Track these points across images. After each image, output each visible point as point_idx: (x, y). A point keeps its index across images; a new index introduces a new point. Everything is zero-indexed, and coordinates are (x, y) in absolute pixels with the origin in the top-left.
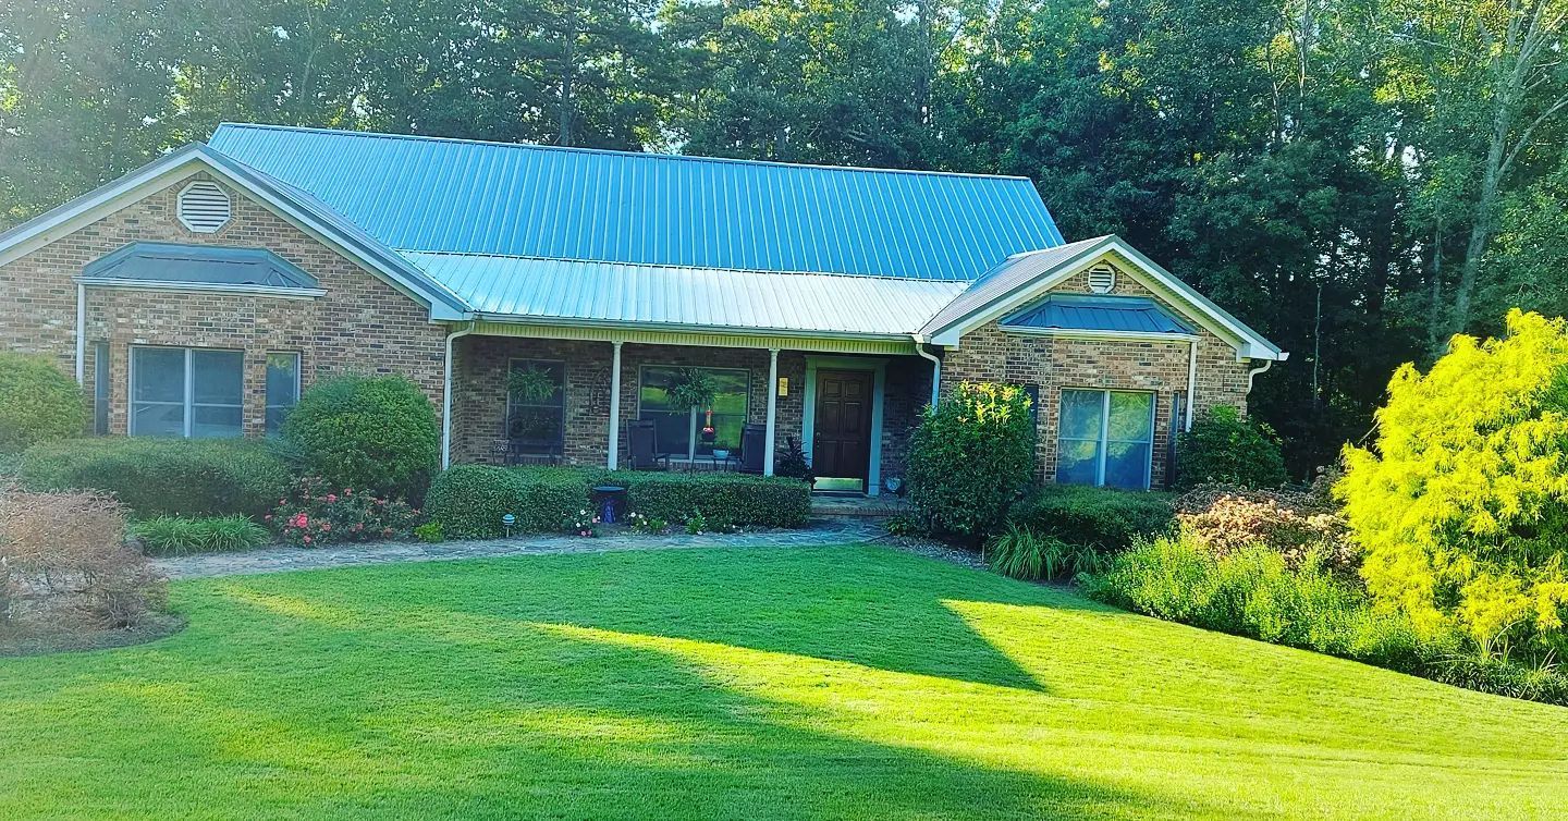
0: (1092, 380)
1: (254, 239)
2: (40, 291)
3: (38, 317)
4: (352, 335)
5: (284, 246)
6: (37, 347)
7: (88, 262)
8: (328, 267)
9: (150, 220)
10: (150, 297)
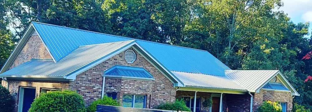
0: (279, 100)
1: (141, 65)
2: (94, 78)
3: (92, 86)
4: (159, 90)
5: (147, 67)
6: (92, 94)
7: (105, 71)
8: (155, 73)
9: (119, 60)
10: (128, 81)
